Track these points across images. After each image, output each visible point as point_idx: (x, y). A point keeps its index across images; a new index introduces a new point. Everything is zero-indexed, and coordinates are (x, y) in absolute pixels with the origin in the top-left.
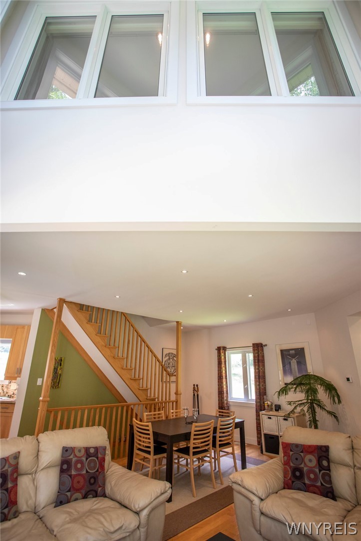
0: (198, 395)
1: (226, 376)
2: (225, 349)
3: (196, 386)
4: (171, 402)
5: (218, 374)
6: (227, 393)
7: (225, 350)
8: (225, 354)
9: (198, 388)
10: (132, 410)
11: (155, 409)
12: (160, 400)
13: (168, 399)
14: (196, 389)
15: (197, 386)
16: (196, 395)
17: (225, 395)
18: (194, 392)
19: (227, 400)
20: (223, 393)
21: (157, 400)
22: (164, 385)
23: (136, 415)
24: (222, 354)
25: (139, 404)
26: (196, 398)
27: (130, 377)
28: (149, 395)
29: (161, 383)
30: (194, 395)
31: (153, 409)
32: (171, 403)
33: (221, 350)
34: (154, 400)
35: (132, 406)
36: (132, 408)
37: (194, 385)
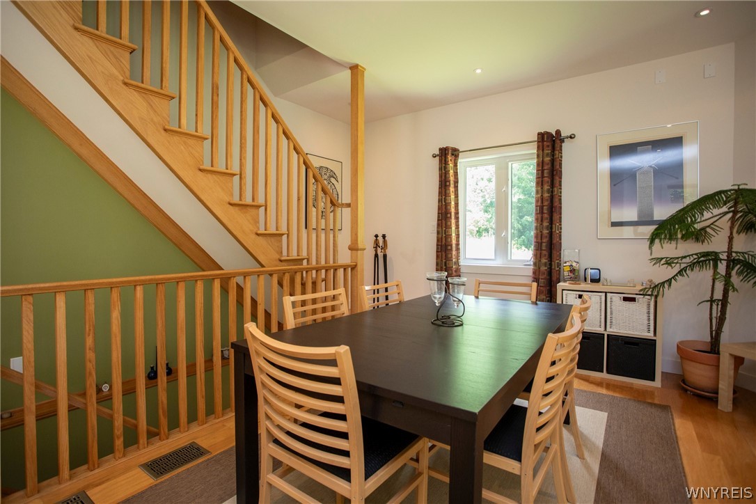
0: (385, 257)
1: (457, 213)
2: (455, 153)
3: (380, 239)
4: (341, 266)
5: (439, 209)
6: (458, 249)
7: (456, 156)
8: (456, 165)
9: (385, 242)
10: (240, 289)
11: (303, 285)
12: (314, 262)
13: (331, 262)
14: (381, 243)
15: (384, 236)
16: (380, 255)
17: (454, 253)
18: (376, 251)
19: (457, 263)
20: (451, 250)
21: (305, 262)
22: (314, 236)
23: (254, 301)
24: (451, 165)
25: (259, 274)
26: (381, 261)
27: (227, 199)
28: (285, 253)
29: (304, 231)
30: (376, 256)
31: (298, 287)
32: (342, 270)
33: (447, 156)
34: (299, 261)
35: (240, 280)
36: (238, 285)
37: (376, 236)
